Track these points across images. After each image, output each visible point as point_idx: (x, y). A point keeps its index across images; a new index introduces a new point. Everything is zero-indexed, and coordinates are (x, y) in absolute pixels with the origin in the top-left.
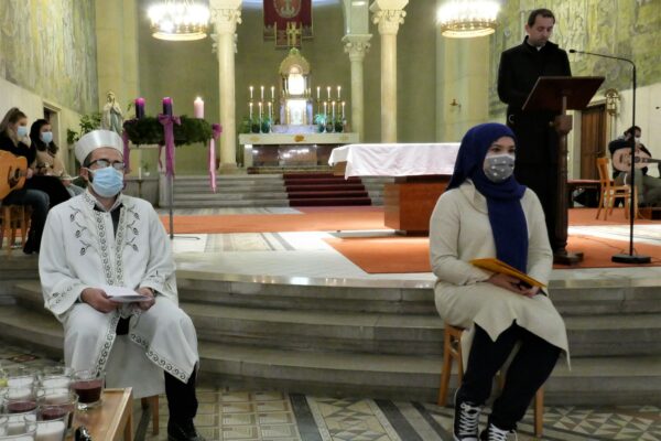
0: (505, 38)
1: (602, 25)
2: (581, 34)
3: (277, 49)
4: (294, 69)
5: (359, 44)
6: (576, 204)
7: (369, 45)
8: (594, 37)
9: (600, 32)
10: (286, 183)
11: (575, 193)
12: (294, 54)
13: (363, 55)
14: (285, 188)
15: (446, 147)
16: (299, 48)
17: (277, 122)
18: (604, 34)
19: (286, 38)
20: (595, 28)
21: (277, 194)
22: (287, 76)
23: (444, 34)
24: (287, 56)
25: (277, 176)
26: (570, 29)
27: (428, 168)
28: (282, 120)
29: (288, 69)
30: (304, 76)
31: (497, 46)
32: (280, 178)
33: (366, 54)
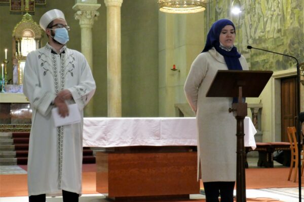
0: (217, 14)
1: (295, 8)
2: (278, 15)
3: (11, 13)
4: (27, 33)
5: (88, 12)
6: (276, 163)
7: (98, 14)
8: (288, 17)
9: (293, 13)
10: (15, 142)
11: (275, 154)
12: (27, 19)
13: (92, 22)
14: (13, 146)
15: (150, 121)
16: (32, 13)
17: (10, 81)
18: (296, 16)
19: (20, 4)
20: (289, 10)
21: (5, 153)
22: (20, 39)
23: (161, 10)
24: (20, 20)
25: (6, 134)
26: (270, 9)
27: (134, 140)
28: (14, 81)
29: (21, 33)
30: (36, 39)
31: (211, 20)
32: (9, 137)
33: (95, 21)
